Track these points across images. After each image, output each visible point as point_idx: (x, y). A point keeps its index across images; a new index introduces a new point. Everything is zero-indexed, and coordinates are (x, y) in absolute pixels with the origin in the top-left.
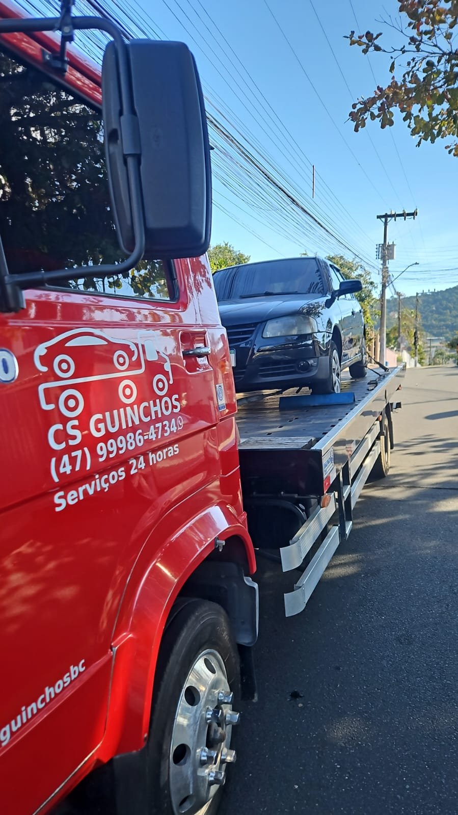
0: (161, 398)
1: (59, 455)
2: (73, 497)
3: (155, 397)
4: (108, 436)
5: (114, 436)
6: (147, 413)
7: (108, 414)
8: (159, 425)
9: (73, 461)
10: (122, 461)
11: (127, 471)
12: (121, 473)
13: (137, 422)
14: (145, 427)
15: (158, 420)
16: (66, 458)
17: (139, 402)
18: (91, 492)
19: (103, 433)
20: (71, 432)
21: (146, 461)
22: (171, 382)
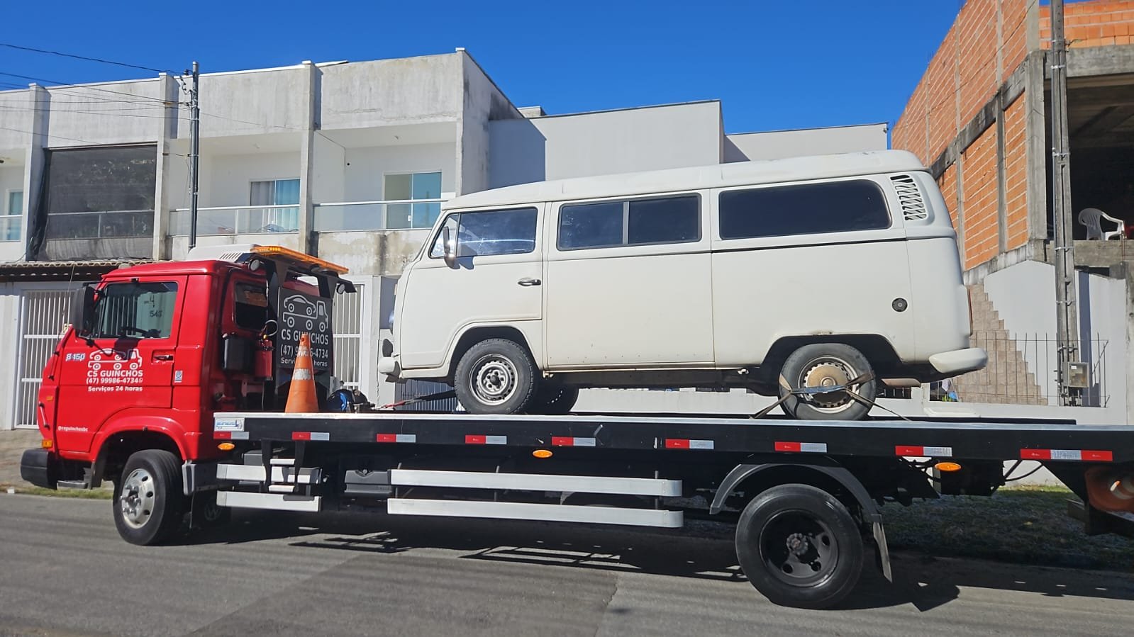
0: (132, 371)
1: (89, 378)
2: (94, 389)
3: (129, 369)
4: (106, 377)
5: (109, 378)
6: (124, 373)
7: (107, 372)
8: (129, 379)
9: (93, 380)
10: (114, 385)
11: (115, 389)
12: (112, 389)
13: (119, 375)
14: (122, 378)
15: (128, 377)
16: (91, 379)
17: (121, 370)
18: (100, 390)
19: (104, 376)
20: (94, 373)
21: (124, 388)
22: (140, 366)
